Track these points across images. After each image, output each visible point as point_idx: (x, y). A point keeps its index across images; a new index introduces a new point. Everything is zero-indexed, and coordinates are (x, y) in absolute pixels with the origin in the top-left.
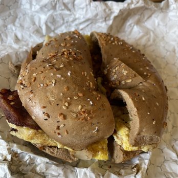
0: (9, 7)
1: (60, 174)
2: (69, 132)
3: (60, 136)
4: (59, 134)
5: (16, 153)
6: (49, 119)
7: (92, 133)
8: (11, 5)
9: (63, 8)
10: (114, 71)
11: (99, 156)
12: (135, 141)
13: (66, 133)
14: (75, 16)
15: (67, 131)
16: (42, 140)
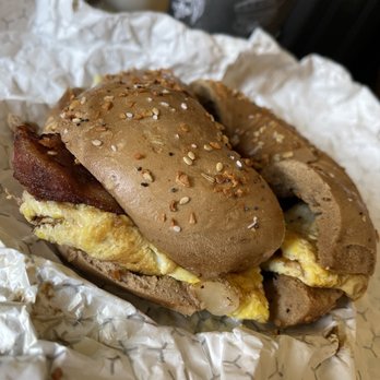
0: (7, 23)
1: (166, 344)
2: (199, 220)
3: (176, 229)
4: (175, 223)
5: (49, 285)
6: (152, 185)
7: (246, 229)
8: (13, 21)
9: (129, 36)
10: (257, 134)
11: (251, 307)
12: (335, 257)
13: (191, 221)
14: (149, 56)
15: (194, 215)
16: (126, 245)
